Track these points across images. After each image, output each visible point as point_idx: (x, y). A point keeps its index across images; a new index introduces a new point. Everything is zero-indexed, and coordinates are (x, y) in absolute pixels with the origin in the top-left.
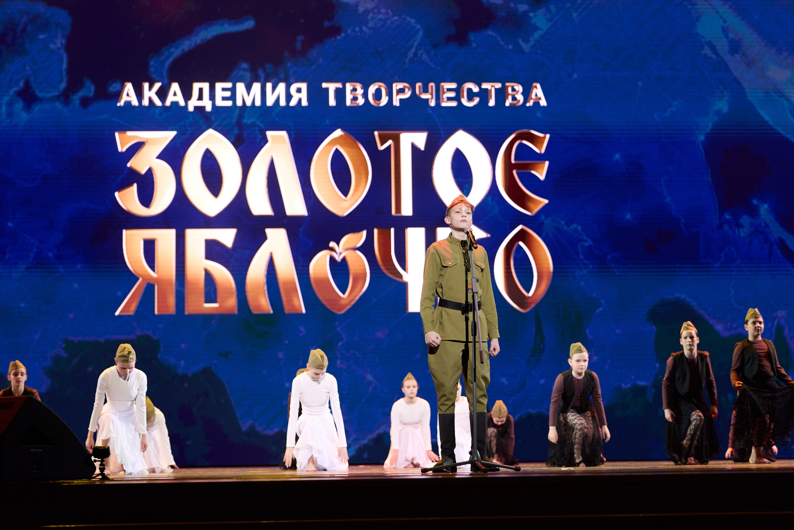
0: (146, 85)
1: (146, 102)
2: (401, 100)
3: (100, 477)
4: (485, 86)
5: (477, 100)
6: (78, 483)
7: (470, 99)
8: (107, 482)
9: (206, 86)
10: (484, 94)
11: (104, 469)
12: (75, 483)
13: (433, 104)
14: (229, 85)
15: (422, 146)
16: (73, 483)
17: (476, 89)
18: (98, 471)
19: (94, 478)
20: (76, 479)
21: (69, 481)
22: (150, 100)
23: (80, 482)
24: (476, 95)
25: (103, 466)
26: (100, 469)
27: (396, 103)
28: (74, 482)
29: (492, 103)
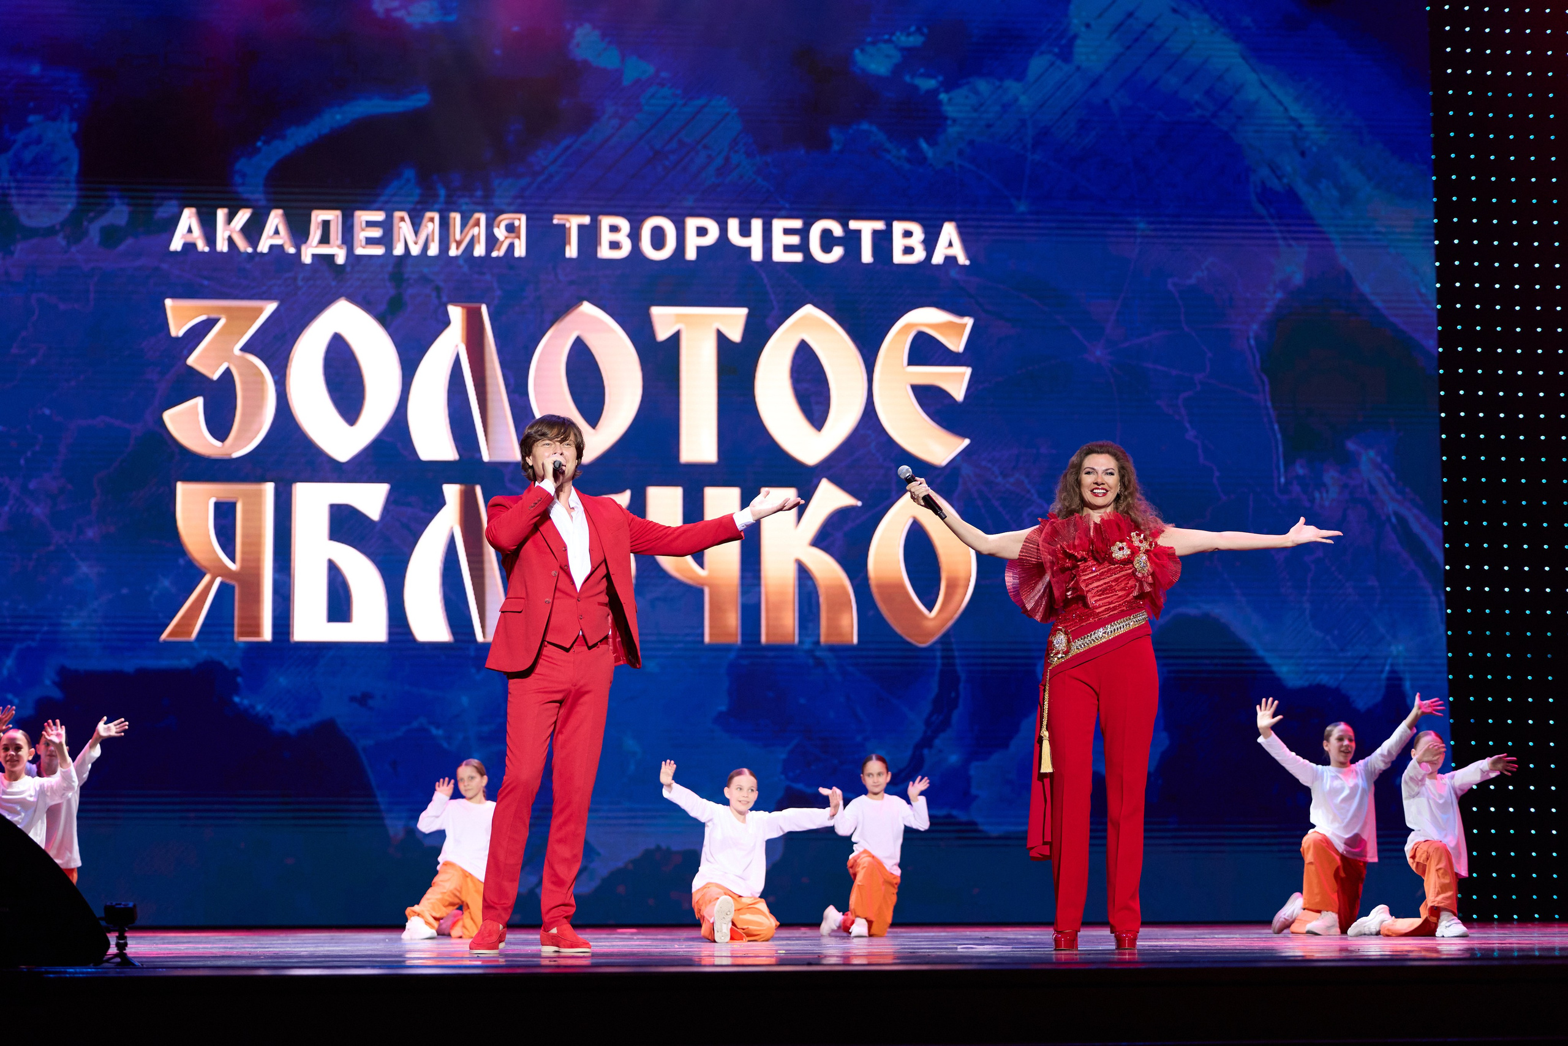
0: (221, 214)
1: (222, 246)
2: (700, 249)
3: (118, 960)
4: (853, 225)
5: (838, 252)
6: (76, 973)
7: (826, 248)
8: (130, 972)
9: (333, 216)
10: (852, 240)
11: (126, 944)
12: (70, 973)
13: (757, 255)
14: (379, 216)
15: (735, 334)
16: (66, 972)
17: (837, 230)
18: (113, 950)
19: (108, 961)
20: (72, 965)
21: (58, 969)
22: (230, 240)
23: (78, 970)
24: (838, 241)
25: (124, 940)
26: (118, 945)
27: (691, 254)
28: (68, 970)
29: (867, 256)
